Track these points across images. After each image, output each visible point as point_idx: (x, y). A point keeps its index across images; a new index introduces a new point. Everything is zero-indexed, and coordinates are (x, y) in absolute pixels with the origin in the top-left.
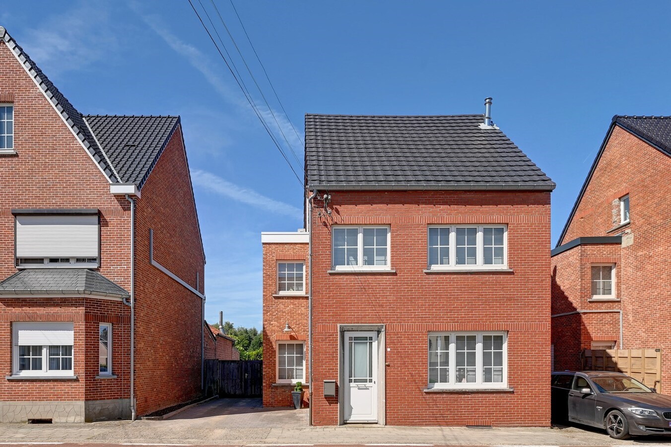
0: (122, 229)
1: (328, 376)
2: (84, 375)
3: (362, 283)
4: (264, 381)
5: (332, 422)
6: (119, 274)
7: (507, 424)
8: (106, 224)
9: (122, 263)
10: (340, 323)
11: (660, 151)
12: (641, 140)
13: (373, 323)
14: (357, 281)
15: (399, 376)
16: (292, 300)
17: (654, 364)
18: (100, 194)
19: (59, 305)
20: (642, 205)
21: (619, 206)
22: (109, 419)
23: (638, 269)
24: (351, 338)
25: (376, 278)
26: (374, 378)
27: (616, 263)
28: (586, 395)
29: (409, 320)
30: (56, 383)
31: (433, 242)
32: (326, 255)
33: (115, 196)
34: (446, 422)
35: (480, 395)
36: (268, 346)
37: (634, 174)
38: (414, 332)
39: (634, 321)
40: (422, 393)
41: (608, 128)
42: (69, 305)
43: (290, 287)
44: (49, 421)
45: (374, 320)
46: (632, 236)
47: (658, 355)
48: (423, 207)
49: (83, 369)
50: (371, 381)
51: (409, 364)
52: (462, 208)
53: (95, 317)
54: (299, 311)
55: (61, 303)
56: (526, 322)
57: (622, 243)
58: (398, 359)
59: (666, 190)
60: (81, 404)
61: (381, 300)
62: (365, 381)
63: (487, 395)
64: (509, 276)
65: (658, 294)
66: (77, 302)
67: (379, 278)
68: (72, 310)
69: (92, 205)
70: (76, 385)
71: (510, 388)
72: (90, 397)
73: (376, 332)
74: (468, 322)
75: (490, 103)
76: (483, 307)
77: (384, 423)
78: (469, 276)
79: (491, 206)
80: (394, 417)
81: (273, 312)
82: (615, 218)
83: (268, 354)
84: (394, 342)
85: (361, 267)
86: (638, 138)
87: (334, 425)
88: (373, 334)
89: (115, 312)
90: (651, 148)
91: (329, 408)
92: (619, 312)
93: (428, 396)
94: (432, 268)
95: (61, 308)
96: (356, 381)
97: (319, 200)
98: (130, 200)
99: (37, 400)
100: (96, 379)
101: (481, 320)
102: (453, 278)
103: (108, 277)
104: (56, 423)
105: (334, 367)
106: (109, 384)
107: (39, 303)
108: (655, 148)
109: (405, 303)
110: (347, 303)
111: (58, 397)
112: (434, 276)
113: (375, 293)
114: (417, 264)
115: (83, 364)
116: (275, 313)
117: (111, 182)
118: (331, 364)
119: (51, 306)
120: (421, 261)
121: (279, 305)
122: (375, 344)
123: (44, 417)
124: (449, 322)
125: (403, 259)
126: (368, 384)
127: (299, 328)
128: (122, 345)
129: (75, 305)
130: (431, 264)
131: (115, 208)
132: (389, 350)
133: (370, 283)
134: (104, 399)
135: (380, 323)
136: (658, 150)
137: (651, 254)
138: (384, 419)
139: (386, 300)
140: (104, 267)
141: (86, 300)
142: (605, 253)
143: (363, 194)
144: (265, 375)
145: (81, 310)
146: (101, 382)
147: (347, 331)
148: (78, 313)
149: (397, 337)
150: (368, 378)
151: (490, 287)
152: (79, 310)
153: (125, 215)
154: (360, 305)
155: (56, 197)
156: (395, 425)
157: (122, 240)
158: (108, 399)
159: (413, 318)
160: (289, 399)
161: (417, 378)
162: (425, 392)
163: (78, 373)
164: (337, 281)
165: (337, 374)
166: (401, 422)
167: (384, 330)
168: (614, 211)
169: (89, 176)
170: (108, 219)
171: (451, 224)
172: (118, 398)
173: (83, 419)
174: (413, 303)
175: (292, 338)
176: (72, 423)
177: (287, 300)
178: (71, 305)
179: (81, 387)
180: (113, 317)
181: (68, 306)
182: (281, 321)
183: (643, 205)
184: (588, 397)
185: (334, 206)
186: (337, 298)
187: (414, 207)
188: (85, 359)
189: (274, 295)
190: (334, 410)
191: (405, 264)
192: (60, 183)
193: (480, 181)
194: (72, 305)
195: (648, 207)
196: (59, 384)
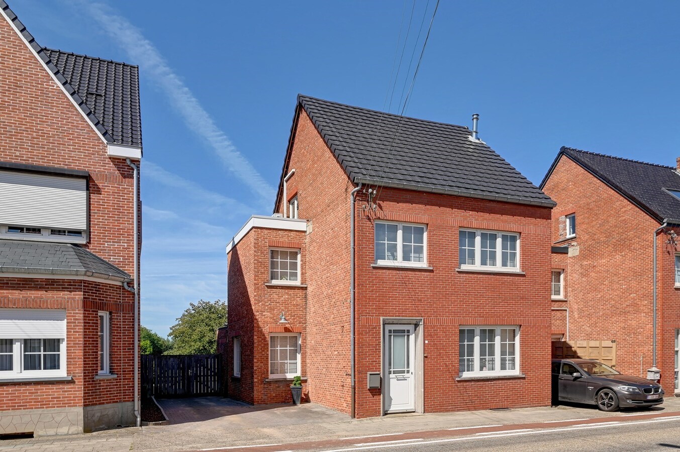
0: (120, 199)
1: (372, 369)
2: (82, 374)
3: (403, 278)
4: (255, 376)
5: (376, 413)
6: (116, 253)
7: (520, 405)
8: (98, 191)
9: (121, 240)
10: (382, 316)
11: (604, 183)
12: (587, 170)
13: (413, 316)
14: (399, 276)
15: (436, 366)
16: (286, 290)
17: (610, 352)
18: (88, 153)
19: (44, 288)
20: (586, 224)
21: (565, 222)
22: (109, 428)
23: (583, 275)
24: (390, 331)
25: (415, 274)
26: (412, 369)
27: (564, 270)
28: (576, 378)
29: (444, 314)
30: (39, 387)
31: (462, 244)
32: (369, 248)
33: (110, 158)
34: (474, 407)
35: (500, 381)
36: (260, 339)
37: (580, 197)
38: (447, 326)
39: (579, 318)
40: (455, 381)
41: (556, 156)
42: (59, 288)
43: (283, 276)
44: (30, 435)
45: (414, 314)
46: (578, 248)
47: (614, 345)
48: (456, 211)
49: (80, 367)
50: (408, 372)
51: (444, 355)
52: (487, 215)
53: (94, 304)
54: (295, 302)
55: (46, 285)
56: (534, 317)
57: (569, 253)
58: (434, 351)
59: (609, 214)
60: (80, 410)
61: (420, 295)
62: (403, 372)
63: (506, 381)
64: (522, 278)
65: (601, 296)
66: (71, 285)
67: (418, 275)
68: (63, 295)
69: (77, 166)
70: (70, 388)
71: (522, 374)
72: (89, 401)
73: (413, 326)
74: (491, 317)
75: (477, 119)
76: (503, 304)
77: (423, 411)
78: (492, 276)
79: (509, 216)
80: (431, 405)
81: (266, 302)
82: (561, 232)
83: (260, 347)
84: (431, 335)
85: (400, 263)
86: (584, 168)
87: (377, 416)
88: (411, 328)
89: (114, 298)
90: (595, 179)
91: (372, 400)
92: (566, 310)
93: (459, 384)
94: (462, 267)
95: (46, 291)
96: (394, 372)
97: (365, 194)
98: (132, 165)
99: (9, 409)
100: (95, 379)
101: (501, 315)
102: (480, 278)
103: (100, 255)
104: (40, 436)
105: (377, 359)
106: (109, 386)
107: (11, 284)
108: (599, 179)
109: (441, 298)
110: (389, 297)
111: (44, 404)
112: (464, 275)
113: (415, 288)
114: (451, 262)
115: (80, 362)
116: (267, 304)
117: (105, 142)
118: (375, 357)
119: (30, 288)
120: (454, 260)
121: (272, 294)
122: (412, 337)
123: (20, 430)
124: (476, 317)
125: (439, 257)
126: (406, 375)
127: (294, 319)
128: (121, 338)
129: (68, 288)
130: (461, 264)
131: (110, 173)
132: (426, 342)
133: (410, 279)
134: (103, 403)
135: (419, 316)
136: (602, 182)
137: (595, 264)
138: (423, 407)
139: (424, 296)
140: (94, 244)
141: (84, 283)
142: (557, 260)
143: (404, 192)
144: (256, 370)
145: (79, 296)
146: (100, 383)
147: (388, 324)
148: (73, 299)
149: (434, 330)
150: (406, 369)
151: (508, 287)
152: (74, 295)
153: (125, 183)
154: (401, 300)
155: (20, 148)
156: (431, 412)
157: (120, 212)
158: (107, 403)
159: (447, 312)
160: (283, 394)
161: (451, 368)
162: (457, 381)
163: (73, 373)
164: (380, 275)
165: (380, 366)
166: (437, 409)
167: (422, 323)
168: (561, 226)
169: (72, 129)
170: (100, 186)
171: (477, 228)
172: (117, 402)
173: (81, 428)
174: (447, 298)
175: (287, 330)
176: (65, 435)
177: (281, 290)
178: (62, 288)
179: (78, 390)
180: (112, 304)
181: (58, 290)
182: (275, 312)
183: (588, 223)
184: (579, 380)
185: (377, 202)
186: (380, 292)
187: (448, 210)
188: (84, 355)
189: (266, 284)
190: (378, 402)
191: (441, 262)
192: (27, 131)
193: (492, 192)
194: (64, 289)
195: (593, 226)
196: (44, 388)
